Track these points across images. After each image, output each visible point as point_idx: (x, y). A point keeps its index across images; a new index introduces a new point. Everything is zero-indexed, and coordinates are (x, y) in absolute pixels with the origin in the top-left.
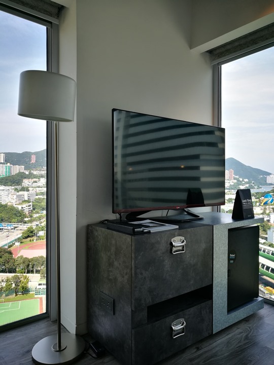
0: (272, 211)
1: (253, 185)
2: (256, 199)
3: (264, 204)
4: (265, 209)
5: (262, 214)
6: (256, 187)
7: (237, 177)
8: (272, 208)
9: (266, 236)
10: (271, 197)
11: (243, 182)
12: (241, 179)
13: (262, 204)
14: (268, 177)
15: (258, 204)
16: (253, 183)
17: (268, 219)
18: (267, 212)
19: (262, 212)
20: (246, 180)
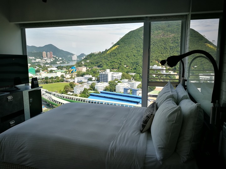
0: (76, 76)
1: (65, 61)
2: (67, 69)
3: (71, 72)
4: (72, 75)
5: (71, 78)
6: (66, 62)
7: (55, 56)
8: (76, 75)
9: (73, 90)
10: (75, 68)
11: (59, 60)
12: (57, 58)
13: (70, 73)
14: (73, 56)
15: (68, 73)
16: (65, 60)
17: (74, 81)
18: (73, 77)
19: (70, 77)
20: (60, 58)
